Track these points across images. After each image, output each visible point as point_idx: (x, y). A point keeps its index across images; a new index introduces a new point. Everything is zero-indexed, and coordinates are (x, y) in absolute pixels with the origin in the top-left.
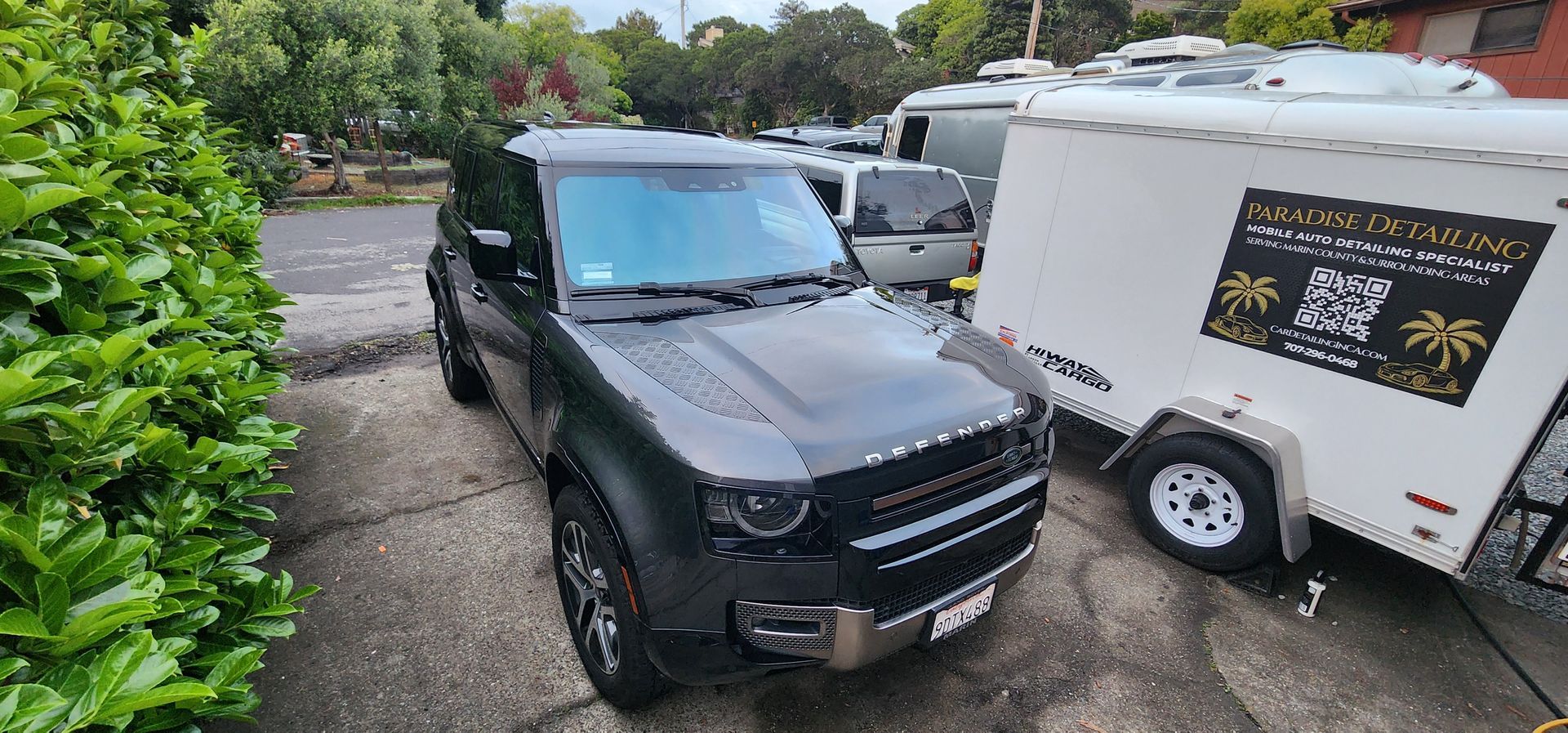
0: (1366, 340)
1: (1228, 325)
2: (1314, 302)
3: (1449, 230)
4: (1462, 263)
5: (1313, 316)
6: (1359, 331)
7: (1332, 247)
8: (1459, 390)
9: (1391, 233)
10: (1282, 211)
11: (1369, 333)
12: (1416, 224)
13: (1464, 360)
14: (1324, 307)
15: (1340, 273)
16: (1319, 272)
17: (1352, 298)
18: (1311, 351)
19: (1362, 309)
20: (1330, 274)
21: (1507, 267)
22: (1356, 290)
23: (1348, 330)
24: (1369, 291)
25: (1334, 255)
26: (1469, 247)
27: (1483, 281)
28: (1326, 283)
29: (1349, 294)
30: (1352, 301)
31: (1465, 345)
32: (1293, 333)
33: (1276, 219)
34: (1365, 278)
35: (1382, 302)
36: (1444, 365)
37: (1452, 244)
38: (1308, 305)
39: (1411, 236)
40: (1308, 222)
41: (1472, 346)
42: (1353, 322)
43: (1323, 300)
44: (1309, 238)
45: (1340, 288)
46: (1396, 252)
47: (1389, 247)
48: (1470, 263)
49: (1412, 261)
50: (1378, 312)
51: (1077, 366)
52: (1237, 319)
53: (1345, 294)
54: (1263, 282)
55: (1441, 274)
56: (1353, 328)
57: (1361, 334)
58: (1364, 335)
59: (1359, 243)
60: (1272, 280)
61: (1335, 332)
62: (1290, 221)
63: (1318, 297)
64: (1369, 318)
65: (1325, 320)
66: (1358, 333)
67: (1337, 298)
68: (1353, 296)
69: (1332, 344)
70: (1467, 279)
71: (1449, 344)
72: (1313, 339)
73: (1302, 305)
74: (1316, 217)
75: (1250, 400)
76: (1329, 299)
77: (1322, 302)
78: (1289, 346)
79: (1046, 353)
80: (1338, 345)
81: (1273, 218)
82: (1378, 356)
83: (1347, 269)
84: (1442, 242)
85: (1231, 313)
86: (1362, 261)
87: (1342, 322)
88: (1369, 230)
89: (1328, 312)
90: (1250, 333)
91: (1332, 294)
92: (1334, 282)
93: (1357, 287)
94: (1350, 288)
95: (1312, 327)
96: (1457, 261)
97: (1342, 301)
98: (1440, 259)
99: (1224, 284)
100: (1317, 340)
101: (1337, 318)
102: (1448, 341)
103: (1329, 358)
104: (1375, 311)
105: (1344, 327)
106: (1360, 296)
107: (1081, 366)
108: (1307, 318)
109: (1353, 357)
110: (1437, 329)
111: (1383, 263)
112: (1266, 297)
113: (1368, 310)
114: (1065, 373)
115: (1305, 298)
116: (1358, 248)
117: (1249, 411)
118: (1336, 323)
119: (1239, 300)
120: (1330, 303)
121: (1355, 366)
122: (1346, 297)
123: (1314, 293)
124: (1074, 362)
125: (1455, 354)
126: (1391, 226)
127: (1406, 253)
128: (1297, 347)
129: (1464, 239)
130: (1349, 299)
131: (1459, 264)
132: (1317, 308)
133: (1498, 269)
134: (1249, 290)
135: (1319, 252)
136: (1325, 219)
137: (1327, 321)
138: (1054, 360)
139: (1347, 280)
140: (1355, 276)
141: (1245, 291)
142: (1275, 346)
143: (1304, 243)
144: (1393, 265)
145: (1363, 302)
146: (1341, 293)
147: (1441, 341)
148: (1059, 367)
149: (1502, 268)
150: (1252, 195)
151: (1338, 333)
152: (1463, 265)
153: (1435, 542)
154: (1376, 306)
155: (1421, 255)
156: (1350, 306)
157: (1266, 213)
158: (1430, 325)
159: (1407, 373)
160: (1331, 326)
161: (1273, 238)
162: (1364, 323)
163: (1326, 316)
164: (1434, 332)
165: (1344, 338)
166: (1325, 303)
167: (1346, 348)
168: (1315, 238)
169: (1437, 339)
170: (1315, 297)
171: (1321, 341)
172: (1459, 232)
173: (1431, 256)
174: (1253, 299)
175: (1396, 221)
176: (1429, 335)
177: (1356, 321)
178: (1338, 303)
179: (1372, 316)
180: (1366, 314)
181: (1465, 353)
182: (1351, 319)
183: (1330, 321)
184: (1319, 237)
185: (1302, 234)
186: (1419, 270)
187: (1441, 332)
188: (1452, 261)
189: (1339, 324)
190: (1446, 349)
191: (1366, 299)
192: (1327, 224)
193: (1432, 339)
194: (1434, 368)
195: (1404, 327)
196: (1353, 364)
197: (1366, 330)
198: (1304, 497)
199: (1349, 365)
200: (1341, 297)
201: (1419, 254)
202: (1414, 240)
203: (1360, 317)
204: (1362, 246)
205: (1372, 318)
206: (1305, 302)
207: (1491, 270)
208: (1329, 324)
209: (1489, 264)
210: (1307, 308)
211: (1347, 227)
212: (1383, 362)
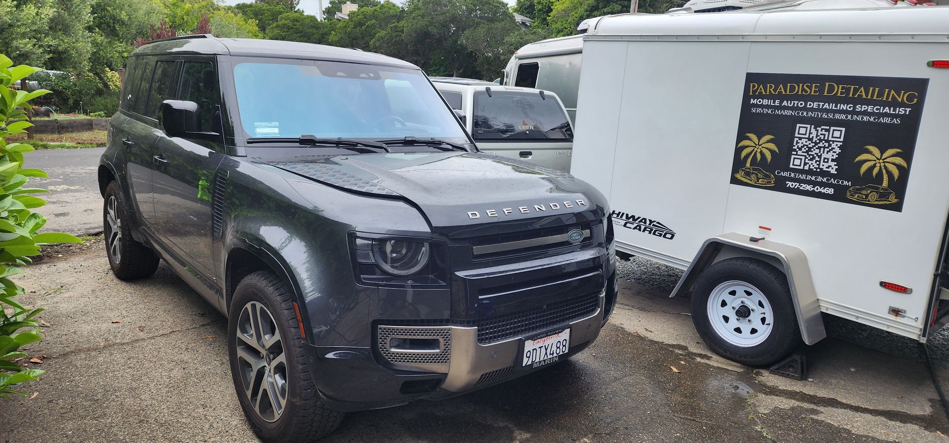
0: (836, 173)
1: (748, 174)
2: (800, 149)
3: (871, 88)
4: (883, 111)
5: (801, 159)
6: (831, 166)
7: (805, 109)
8: (897, 200)
9: (839, 95)
10: (771, 87)
11: (837, 167)
12: (853, 87)
13: (896, 177)
14: (807, 152)
15: (813, 126)
16: (800, 127)
17: (823, 144)
18: (804, 186)
19: (830, 150)
20: (807, 128)
21: (908, 110)
22: (824, 137)
23: (824, 166)
24: (833, 137)
25: (807, 114)
26: (884, 99)
27: (897, 121)
28: (805, 134)
29: (821, 140)
30: (823, 145)
31: (894, 166)
32: (790, 174)
33: (768, 93)
34: (828, 128)
35: (841, 144)
36: (885, 184)
37: (875, 98)
38: (797, 152)
39: (851, 96)
40: (788, 93)
41: (899, 167)
42: (826, 160)
43: (805, 147)
44: (790, 104)
45: (815, 137)
46: (843, 107)
47: (839, 105)
48: (887, 110)
49: (854, 112)
50: (840, 151)
51: (648, 222)
52: (754, 169)
53: (818, 141)
54: (766, 140)
55: (872, 119)
56: (826, 165)
57: (832, 168)
58: (834, 169)
59: (821, 104)
60: (771, 137)
61: (816, 170)
62: (776, 93)
63: (802, 145)
64: (835, 156)
65: (808, 162)
66: (830, 168)
67: (814, 144)
68: (824, 142)
69: (816, 178)
70: (888, 121)
71: (885, 167)
72: (803, 177)
73: (793, 153)
74: (792, 89)
75: (770, 229)
76: (809, 146)
77: (805, 149)
78: (790, 184)
79: (625, 215)
80: (820, 179)
81: (766, 92)
82: (845, 183)
83: (817, 123)
84: (869, 97)
85: (748, 165)
86: (824, 116)
87: (820, 161)
88: (825, 94)
89: (810, 155)
90: (763, 178)
91: (810, 142)
92: (810, 133)
93: (824, 135)
94: (821, 136)
95: (801, 168)
96: (879, 109)
97: (817, 147)
98: (870, 109)
99: (741, 144)
100: (806, 177)
101: (816, 159)
102: (885, 166)
103: (815, 189)
104: (838, 151)
105: (821, 165)
106: (828, 141)
107: (651, 222)
108: (797, 162)
109: (830, 186)
110: (876, 158)
111: (837, 116)
112: (770, 150)
113: (834, 150)
114: (640, 230)
115: (794, 148)
116: (821, 107)
117: (771, 237)
118: (816, 163)
119: (753, 154)
120: (810, 149)
121: (833, 193)
122: (819, 143)
123: (799, 143)
124: (645, 219)
125: (890, 174)
126: (838, 90)
127: (850, 107)
128: (794, 184)
129: (881, 94)
130: (821, 145)
131: (881, 112)
132: (803, 154)
133: (904, 112)
134: (757, 146)
135: (798, 113)
136: (798, 89)
137: (810, 162)
138: (631, 220)
139: (817, 131)
140: (822, 127)
141: (755, 147)
142: (780, 186)
143: (787, 108)
144: (843, 117)
145: (830, 145)
146: (816, 141)
147: (880, 166)
148: (635, 225)
149: (906, 111)
150: (751, 78)
151: (818, 170)
152: (884, 112)
153: (904, 317)
154: (838, 147)
155: (858, 108)
156: (822, 149)
157: (761, 89)
158: (873, 156)
159: (864, 192)
160: (813, 165)
161: (768, 107)
162: (833, 160)
163: (809, 158)
164: (875, 161)
165: (823, 173)
166: (807, 149)
167: (825, 180)
168: (794, 103)
169: (878, 165)
170: (800, 145)
171: (809, 177)
172: (877, 89)
173: (865, 107)
174: (761, 153)
175: (841, 86)
176: (872, 163)
177: (828, 159)
178: (815, 148)
179: (837, 154)
180: (833, 154)
181: (896, 173)
182: (825, 159)
183: (812, 162)
184: (796, 102)
185: (785, 101)
186: (859, 118)
187: (879, 159)
188: (877, 109)
189: (818, 163)
190: (884, 171)
191: (831, 143)
192: (800, 93)
193: (875, 166)
194: (880, 186)
195: (857, 159)
196: (831, 191)
197: (835, 165)
198: (816, 299)
199: (829, 192)
200: (816, 144)
201: (857, 107)
202: (853, 98)
203: (830, 156)
204: (823, 105)
205: (837, 156)
206: (795, 150)
207: (900, 113)
208: (812, 164)
209: (898, 108)
210: (797, 155)
211: (812, 93)
212: (848, 187)
